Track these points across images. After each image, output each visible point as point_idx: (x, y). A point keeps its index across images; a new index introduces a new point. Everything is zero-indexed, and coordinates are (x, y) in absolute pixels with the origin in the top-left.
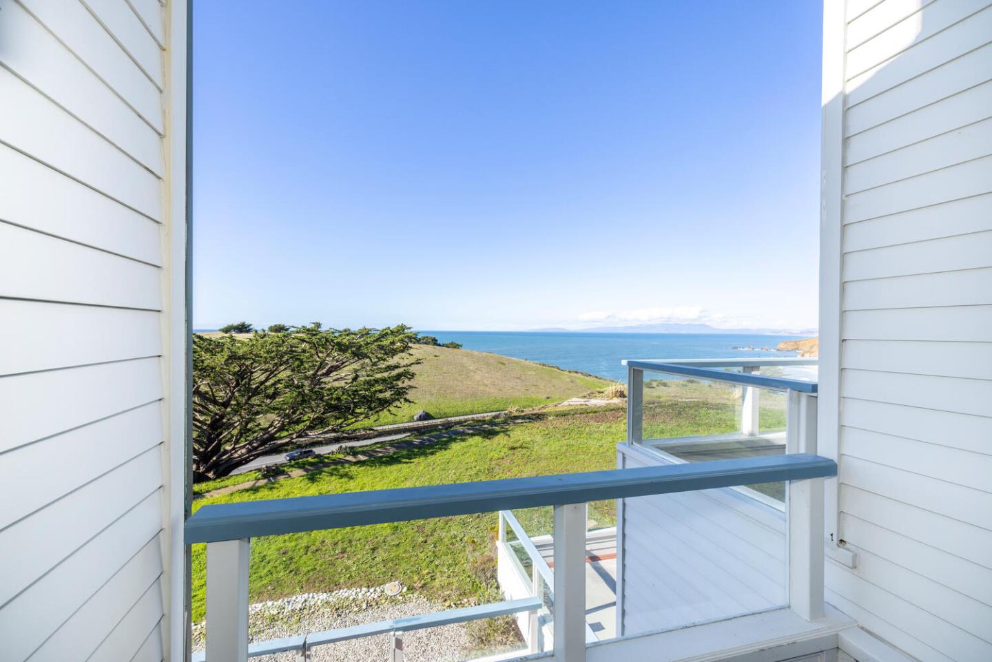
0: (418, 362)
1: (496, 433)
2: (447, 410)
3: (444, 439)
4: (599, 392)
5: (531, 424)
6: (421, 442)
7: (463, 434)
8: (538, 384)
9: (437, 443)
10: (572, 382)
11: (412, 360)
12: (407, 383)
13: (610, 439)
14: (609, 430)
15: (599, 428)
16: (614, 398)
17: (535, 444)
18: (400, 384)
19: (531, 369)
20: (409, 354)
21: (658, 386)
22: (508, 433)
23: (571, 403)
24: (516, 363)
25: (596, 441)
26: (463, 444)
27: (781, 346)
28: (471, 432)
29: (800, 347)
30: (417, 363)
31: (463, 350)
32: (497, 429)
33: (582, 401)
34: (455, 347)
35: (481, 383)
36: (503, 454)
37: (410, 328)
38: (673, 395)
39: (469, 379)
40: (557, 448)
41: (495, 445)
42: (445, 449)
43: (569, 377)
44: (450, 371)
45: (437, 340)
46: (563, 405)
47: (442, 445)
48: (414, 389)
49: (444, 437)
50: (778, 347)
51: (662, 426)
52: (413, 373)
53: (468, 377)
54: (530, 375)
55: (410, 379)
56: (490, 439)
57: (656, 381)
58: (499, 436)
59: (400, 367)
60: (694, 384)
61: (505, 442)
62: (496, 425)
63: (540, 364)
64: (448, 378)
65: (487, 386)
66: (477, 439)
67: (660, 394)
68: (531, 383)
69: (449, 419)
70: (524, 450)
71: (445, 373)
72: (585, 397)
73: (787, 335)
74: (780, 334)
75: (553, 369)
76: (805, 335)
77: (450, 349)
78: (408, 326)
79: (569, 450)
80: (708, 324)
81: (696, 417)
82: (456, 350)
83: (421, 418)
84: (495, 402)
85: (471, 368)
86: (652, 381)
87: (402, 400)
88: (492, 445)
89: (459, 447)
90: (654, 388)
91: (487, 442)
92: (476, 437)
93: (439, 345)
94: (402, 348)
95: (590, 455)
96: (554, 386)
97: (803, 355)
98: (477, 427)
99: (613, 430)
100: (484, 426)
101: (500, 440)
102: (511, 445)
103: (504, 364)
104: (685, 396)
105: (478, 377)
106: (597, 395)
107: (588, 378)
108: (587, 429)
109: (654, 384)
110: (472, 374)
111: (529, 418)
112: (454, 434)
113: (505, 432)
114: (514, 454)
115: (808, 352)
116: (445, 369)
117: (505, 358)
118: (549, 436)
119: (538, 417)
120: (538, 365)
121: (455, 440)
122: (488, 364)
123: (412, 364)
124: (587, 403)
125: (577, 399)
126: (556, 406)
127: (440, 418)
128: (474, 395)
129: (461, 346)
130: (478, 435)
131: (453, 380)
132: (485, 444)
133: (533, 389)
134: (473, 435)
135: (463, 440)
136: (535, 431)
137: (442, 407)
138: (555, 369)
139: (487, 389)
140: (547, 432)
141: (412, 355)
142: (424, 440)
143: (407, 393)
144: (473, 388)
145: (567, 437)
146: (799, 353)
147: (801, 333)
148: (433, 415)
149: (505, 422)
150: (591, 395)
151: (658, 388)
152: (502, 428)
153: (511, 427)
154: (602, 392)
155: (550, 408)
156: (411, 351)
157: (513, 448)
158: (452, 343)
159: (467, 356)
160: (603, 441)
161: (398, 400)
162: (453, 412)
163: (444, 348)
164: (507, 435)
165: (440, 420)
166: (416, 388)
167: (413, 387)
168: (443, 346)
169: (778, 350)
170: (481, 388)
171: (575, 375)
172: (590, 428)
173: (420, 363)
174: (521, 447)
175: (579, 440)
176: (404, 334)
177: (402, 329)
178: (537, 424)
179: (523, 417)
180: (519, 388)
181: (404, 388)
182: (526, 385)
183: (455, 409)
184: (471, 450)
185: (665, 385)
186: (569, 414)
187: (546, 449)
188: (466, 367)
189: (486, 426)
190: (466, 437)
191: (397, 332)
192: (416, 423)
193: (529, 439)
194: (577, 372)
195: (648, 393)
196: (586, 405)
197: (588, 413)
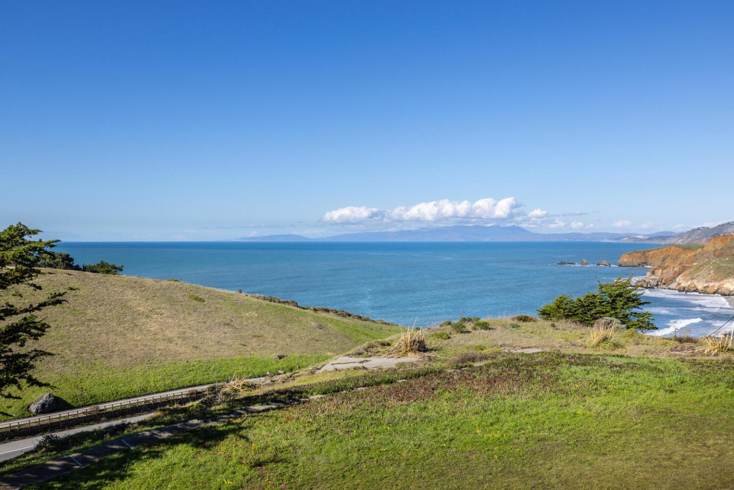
0: (56, 300)
1: (220, 436)
2: (96, 391)
3: (116, 456)
4: (383, 345)
5: (280, 413)
6: (65, 465)
7: (152, 441)
8: (262, 332)
9: (101, 466)
10: (321, 327)
11: (42, 297)
12: (31, 345)
13: (430, 431)
14: (424, 414)
15: (406, 411)
16: (409, 354)
17: (299, 452)
18: (15, 348)
19: (249, 307)
20: (34, 285)
21: (475, 329)
22: (243, 432)
23: (338, 367)
24: (222, 297)
25: (407, 436)
26: (157, 463)
27: (625, 259)
28: (165, 435)
29: (650, 261)
30: (54, 303)
31: (124, 277)
32: (219, 425)
33: (356, 362)
34: (108, 272)
35: (160, 336)
36: (241, 478)
37: (35, 232)
38: (500, 343)
39: (136, 329)
40: (342, 456)
41: (221, 460)
42: (122, 478)
43: (315, 319)
44: (101, 316)
45: (72, 260)
46: (325, 372)
47: (113, 469)
48: (48, 358)
49: (115, 451)
50: (620, 261)
51: (509, 401)
52: (43, 325)
53: (136, 326)
54: (248, 319)
55: (36, 337)
56: (208, 448)
57: (470, 320)
58: (226, 442)
59: (16, 313)
60: (529, 324)
61: (241, 453)
62: (215, 417)
63: (265, 299)
64: (98, 329)
65: (170, 341)
66: (183, 451)
67: (480, 342)
68: (250, 332)
69: (102, 407)
70: (281, 467)
71: (90, 320)
72: (360, 354)
73: (631, 241)
74: (621, 241)
75: (287, 306)
76: (656, 242)
77: (99, 275)
78: (31, 228)
79: (364, 458)
80: (524, 226)
81: (557, 379)
82: (111, 278)
83: (45, 409)
84: (187, 369)
85: (141, 309)
86: (464, 320)
87: (23, 382)
88: (215, 460)
89: (149, 471)
90: (468, 332)
91: (205, 456)
92: (181, 447)
93: (77, 268)
94: (17, 274)
95: (403, 464)
96: (290, 336)
97: (653, 273)
98: (178, 425)
99: (431, 413)
100: (191, 422)
101: (229, 447)
102: (252, 456)
103: (202, 300)
104: (518, 343)
105: (154, 327)
106: (379, 349)
107: (346, 320)
108: (388, 414)
109: (469, 326)
110: (144, 320)
111: (274, 400)
112: (134, 444)
113: (237, 430)
114: (262, 477)
115: (660, 267)
116: (90, 312)
117: (203, 290)
118: (321, 433)
119: (290, 398)
120: (260, 301)
121: (137, 456)
122: (172, 301)
123: (44, 305)
124: (365, 365)
125: (347, 359)
126: (312, 373)
127: (83, 406)
128: (148, 359)
129: (121, 270)
130: (184, 441)
131: (107, 334)
132: (201, 459)
133: (254, 343)
134: (172, 443)
135: (156, 455)
136: (291, 425)
137: (86, 384)
138: (291, 307)
139: (172, 346)
140: (315, 426)
141: (40, 288)
142: (70, 460)
143: (32, 367)
144: (146, 345)
145: (355, 433)
146: (648, 270)
147: (650, 239)
148: (69, 401)
149: (230, 411)
150: (369, 351)
151: (477, 332)
152: (229, 423)
153: (246, 420)
154: (389, 345)
155: (302, 378)
156: (37, 280)
157: (259, 464)
158: (102, 265)
159: (132, 288)
160: (420, 435)
161: (14, 382)
162: (107, 392)
163: (87, 273)
164: (242, 437)
165: (84, 410)
166: (50, 354)
167: (44, 353)
168: (85, 269)
169: (620, 266)
170: (161, 345)
171: (325, 314)
172: (392, 413)
173: (59, 302)
174: (275, 460)
175: (378, 437)
176: (23, 244)
177: (18, 233)
178: (293, 412)
179: (263, 399)
180: (229, 341)
181: (25, 356)
182: (242, 337)
183: (112, 388)
184: (175, 475)
185: (486, 326)
186: (345, 388)
187: (320, 459)
188: (130, 308)
189: (195, 421)
190: (161, 448)
191: (8, 240)
192: (36, 419)
193: (285, 443)
194: (327, 311)
195: (461, 342)
196: (364, 368)
197: (378, 384)
